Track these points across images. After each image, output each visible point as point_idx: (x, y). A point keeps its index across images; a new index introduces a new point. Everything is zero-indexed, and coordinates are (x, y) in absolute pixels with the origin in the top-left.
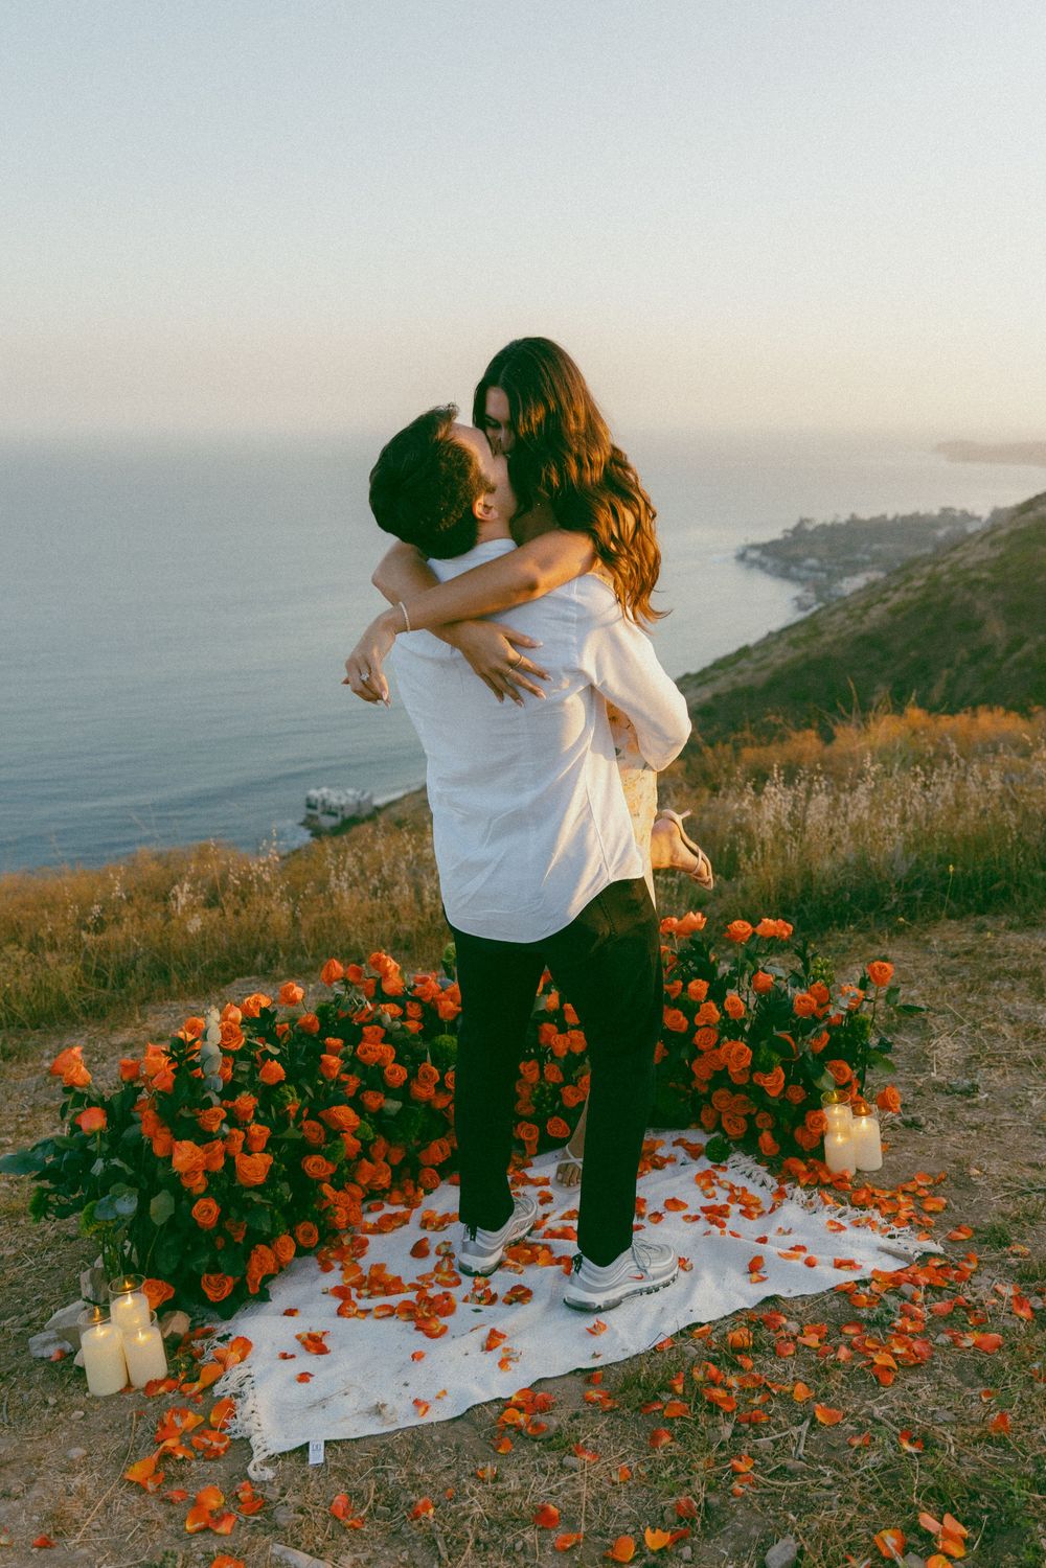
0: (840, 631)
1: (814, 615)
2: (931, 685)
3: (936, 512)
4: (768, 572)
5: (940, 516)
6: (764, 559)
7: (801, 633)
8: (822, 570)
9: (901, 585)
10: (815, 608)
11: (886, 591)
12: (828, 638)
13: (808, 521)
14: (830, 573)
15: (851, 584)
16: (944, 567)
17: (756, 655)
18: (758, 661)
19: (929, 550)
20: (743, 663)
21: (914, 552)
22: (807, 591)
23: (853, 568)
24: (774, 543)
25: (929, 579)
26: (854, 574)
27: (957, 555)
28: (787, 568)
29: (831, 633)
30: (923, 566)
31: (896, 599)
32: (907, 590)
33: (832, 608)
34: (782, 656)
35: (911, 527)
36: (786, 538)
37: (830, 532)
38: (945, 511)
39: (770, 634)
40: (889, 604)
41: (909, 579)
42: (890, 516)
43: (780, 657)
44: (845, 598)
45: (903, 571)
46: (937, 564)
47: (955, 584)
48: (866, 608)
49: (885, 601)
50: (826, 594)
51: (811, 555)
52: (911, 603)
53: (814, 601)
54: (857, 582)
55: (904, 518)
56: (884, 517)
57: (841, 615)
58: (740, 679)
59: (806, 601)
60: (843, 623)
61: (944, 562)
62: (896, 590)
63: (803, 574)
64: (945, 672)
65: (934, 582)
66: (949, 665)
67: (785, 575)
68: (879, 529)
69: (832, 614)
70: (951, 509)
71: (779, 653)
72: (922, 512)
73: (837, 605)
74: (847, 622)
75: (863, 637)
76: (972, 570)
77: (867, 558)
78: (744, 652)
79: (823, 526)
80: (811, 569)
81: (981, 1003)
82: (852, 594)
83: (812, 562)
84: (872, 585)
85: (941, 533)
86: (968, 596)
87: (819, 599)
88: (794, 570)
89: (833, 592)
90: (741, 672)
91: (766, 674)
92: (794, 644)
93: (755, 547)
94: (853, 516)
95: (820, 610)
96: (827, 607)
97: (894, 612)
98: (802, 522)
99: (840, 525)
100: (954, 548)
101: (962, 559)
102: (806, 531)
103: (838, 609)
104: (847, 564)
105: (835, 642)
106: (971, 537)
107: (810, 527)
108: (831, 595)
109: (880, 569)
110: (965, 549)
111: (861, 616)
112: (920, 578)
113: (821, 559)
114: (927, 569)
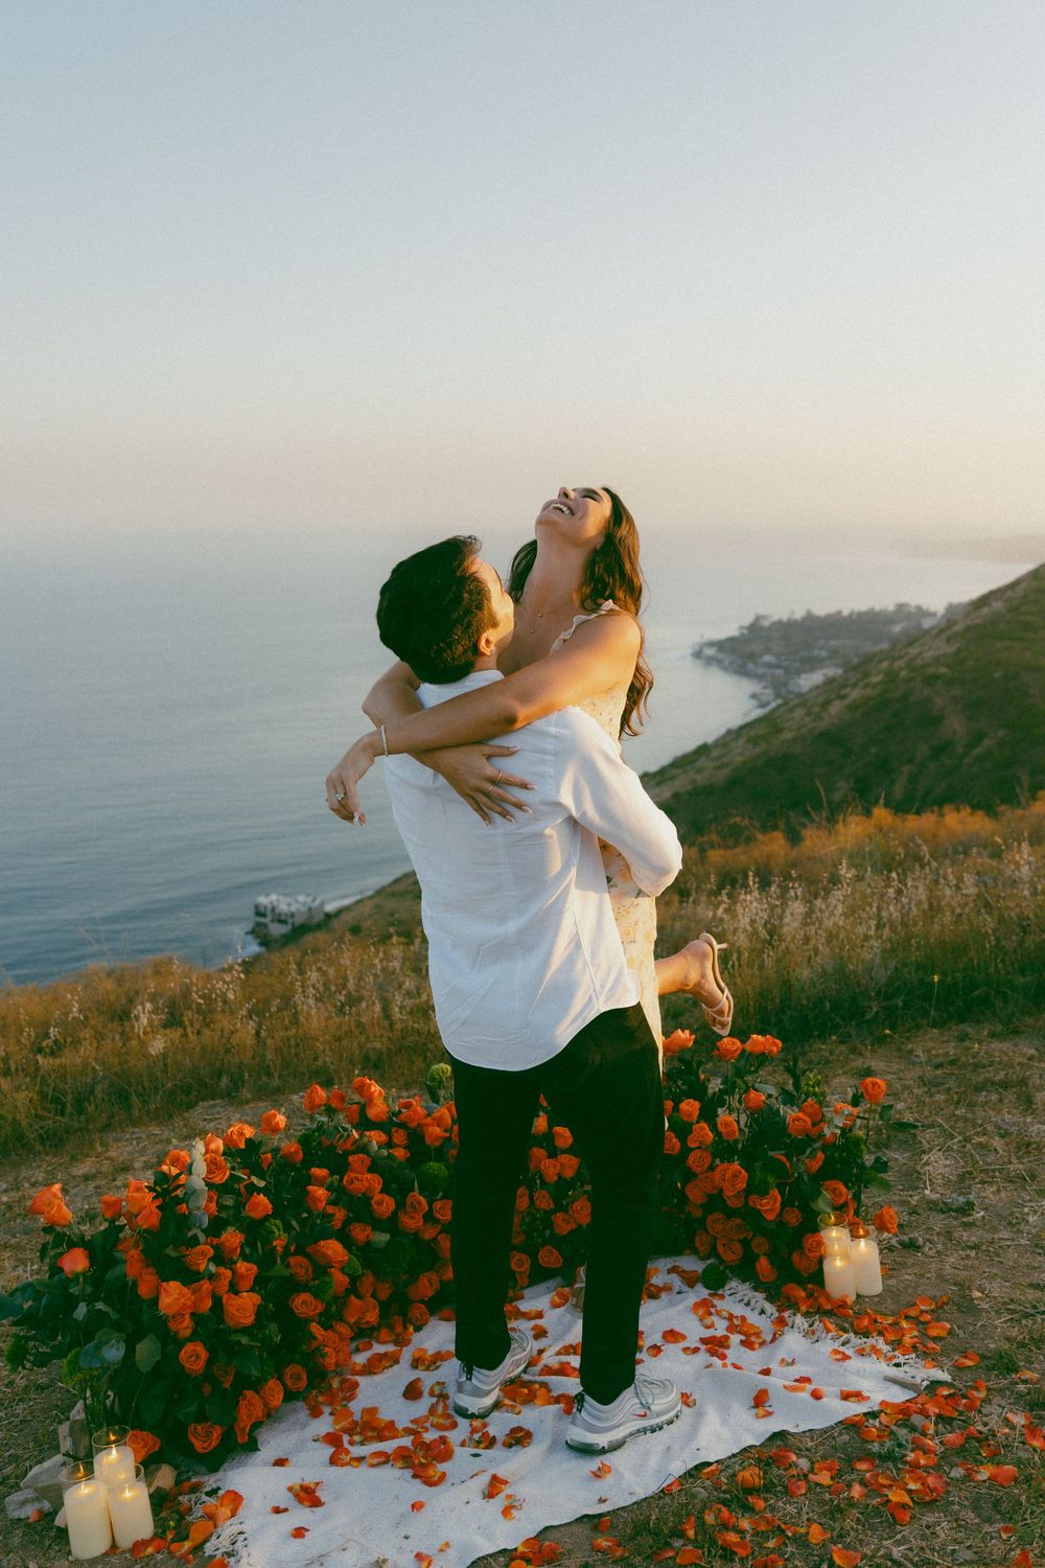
0: (799, 729)
1: (774, 710)
2: (893, 782)
3: (891, 608)
4: (725, 669)
5: (895, 612)
6: (721, 656)
7: (760, 730)
8: (778, 666)
9: (859, 681)
10: (774, 705)
11: (844, 686)
12: (787, 735)
13: (764, 617)
14: (787, 670)
15: (809, 681)
16: (901, 663)
17: (715, 753)
18: (717, 759)
19: (885, 646)
20: (702, 762)
21: (870, 648)
22: (765, 687)
23: (811, 664)
24: (730, 640)
25: (886, 674)
26: (812, 670)
27: (913, 651)
28: (743, 666)
29: (790, 729)
30: (881, 661)
31: (855, 694)
32: (866, 686)
33: (791, 704)
34: (741, 754)
35: (867, 623)
36: (742, 635)
37: (786, 628)
38: (901, 607)
39: (729, 732)
40: (846, 702)
41: (867, 675)
42: (846, 613)
43: (739, 755)
44: (803, 694)
45: (861, 667)
46: (894, 659)
47: (912, 679)
48: (827, 703)
49: (844, 697)
50: (783, 691)
51: (768, 651)
52: (870, 698)
53: (772, 697)
54: (815, 678)
55: (860, 614)
56: (839, 613)
57: (798, 713)
58: (698, 777)
59: (765, 698)
60: (802, 719)
61: (900, 657)
62: (855, 685)
63: (760, 671)
64: (906, 769)
65: (891, 678)
66: (910, 762)
67: (741, 671)
68: (834, 625)
69: (791, 710)
70: (905, 605)
71: (739, 750)
72: (878, 608)
73: (795, 701)
74: (807, 719)
75: (822, 734)
76: (928, 665)
77: (824, 654)
78: (703, 750)
79: (780, 622)
80: (769, 666)
81: (969, 1116)
82: (811, 690)
83: (768, 658)
84: (830, 681)
85: (897, 629)
86: (926, 692)
87: (778, 695)
88: (751, 666)
89: (791, 689)
90: (699, 771)
91: (725, 773)
92: (754, 741)
93: (711, 644)
94: (809, 612)
95: (779, 706)
96: (786, 703)
97: (852, 708)
98: (758, 619)
99: (796, 621)
100: (911, 644)
101: (920, 654)
102: (762, 628)
103: (797, 706)
104: (804, 660)
105: (794, 739)
106: (926, 632)
107: (766, 624)
108: (789, 692)
109: (837, 665)
110: (922, 645)
111: (819, 713)
112: (878, 674)
113: (777, 656)
114: (885, 665)
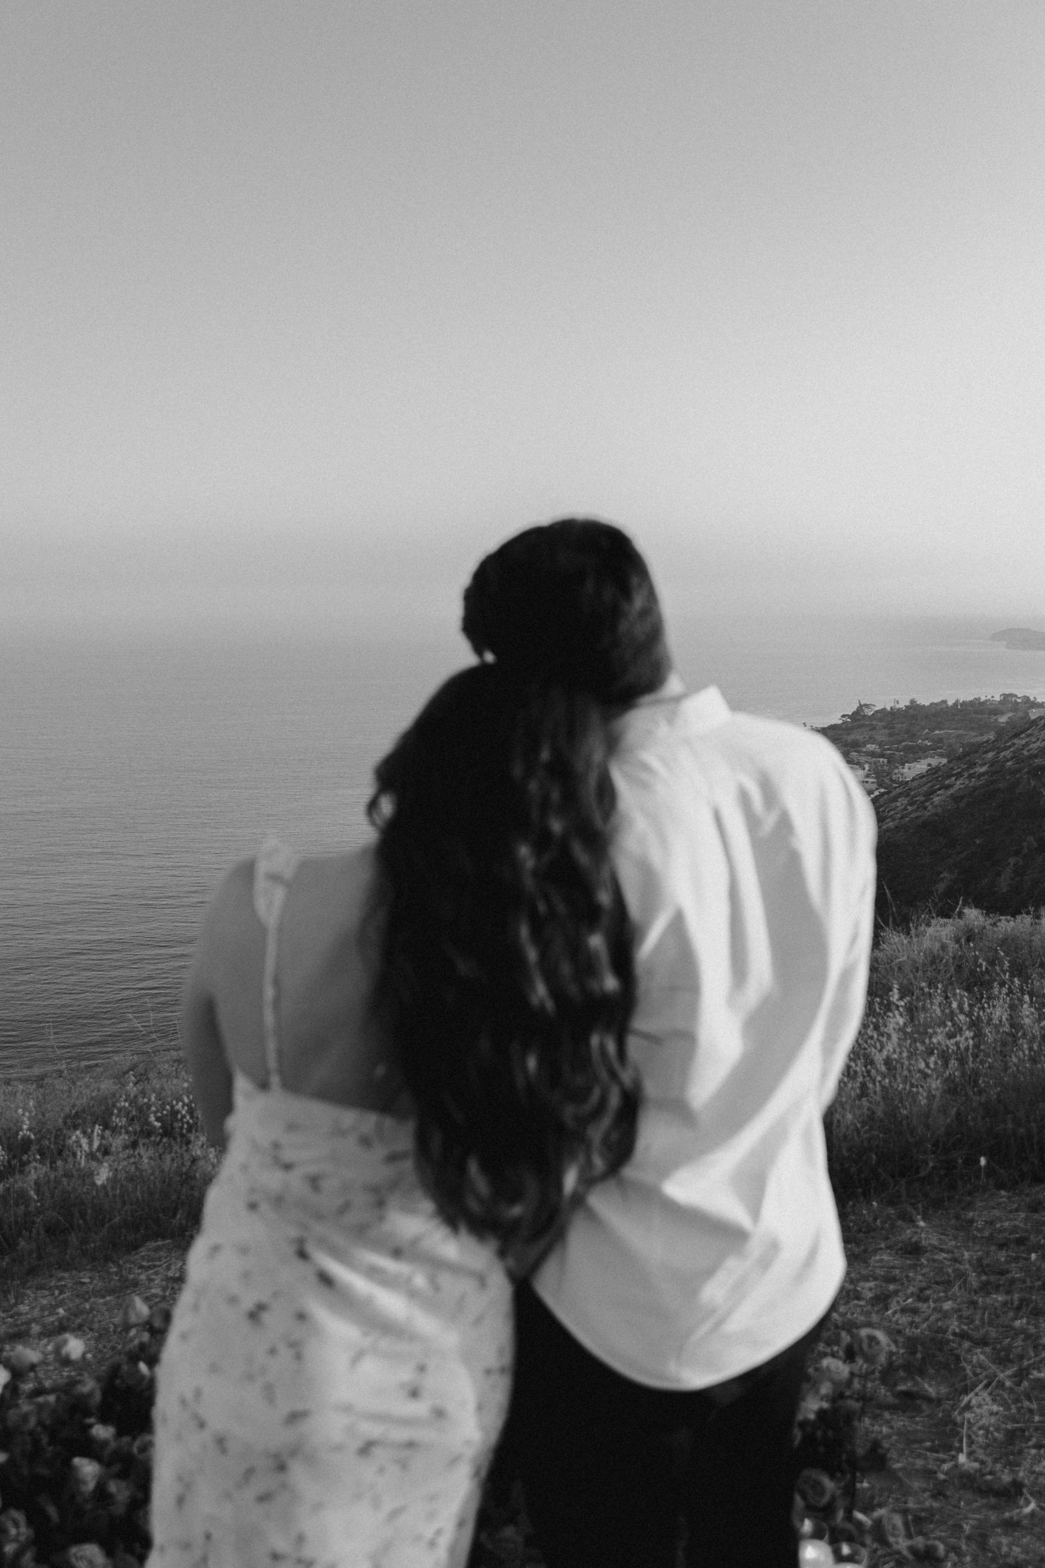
0: (902, 817)
1: (877, 798)
2: (999, 874)
3: (997, 698)
5: (1000, 702)
8: (882, 756)
9: (963, 770)
10: (876, 794)
11: (949, 777)
12: (890, 824)
13: (867, 706)
14: (891, 760)
15: (913, 770)
16: (1007, 753)
19: (991, 736)
21: (974, 737)
22: (869, 776)
23: (915, 753)
24: (833, 728)
25: (991, 766)
26: (916, 759)
27: (1019, 742)
29: (893, 820)
30: (986, 752)
31: (959, 784)
32: (970, 776)
33: (894, 793)
35: (972, 713)
36: (845, 723)
37: (890, 717)
38: (1006, 697)
40: (951, 791)
41: (973, 765)
42: (951, 702)
44: (907, 783)
45: (968, 756)
46: (1000, 750)
47: (1019, 770)
48: (929, 794)
49: (948, 787)
50: (887, 781)
51: (872, 740)
52: (975, 789)
53: (875, 786)
54: (921, 767)
55: (965, 703)
56: (944, 702)
57: (902, 802)
60: (905, 809)
61: (1006, 748)
62: (959, 775)
63: (863, 758)
64: (1012, 861)
65: (997, 769)
66: (1017, 853)
68: (939, 714)
69: (895, 799)
70: (1011, 695)
72: (983, 699)
73: (899, 791)
74: (910, 808)
75: (925, 824)
76: (1036, 756)
77: (928, 744)
79: (884, 710)
80: (873, 754)
82: (913, 780)
83: (871, 747)
84: (933, 771)
85: (1003, 719)
86: (1033, 783)
87: (882, 784)
88: (854, 754)
89: (894, 777)
94: (912, 701)
95: (882, 795)
96: (889, 792)
97: (956, 798)
98: (861, 707)
99: (899, 710)
100: (1016, 735)
101: (1027, 744)
102: (866, 716)
103: (900, 795)
104: (908, 749)
106: (1034, 722)
107: (869, 712)
108: (892, 780)
109: (941, 755)
110: (1028, 736)
111: (923, 802)
112: (982, 765)
113: (880, 744)
114: (990, 755)
